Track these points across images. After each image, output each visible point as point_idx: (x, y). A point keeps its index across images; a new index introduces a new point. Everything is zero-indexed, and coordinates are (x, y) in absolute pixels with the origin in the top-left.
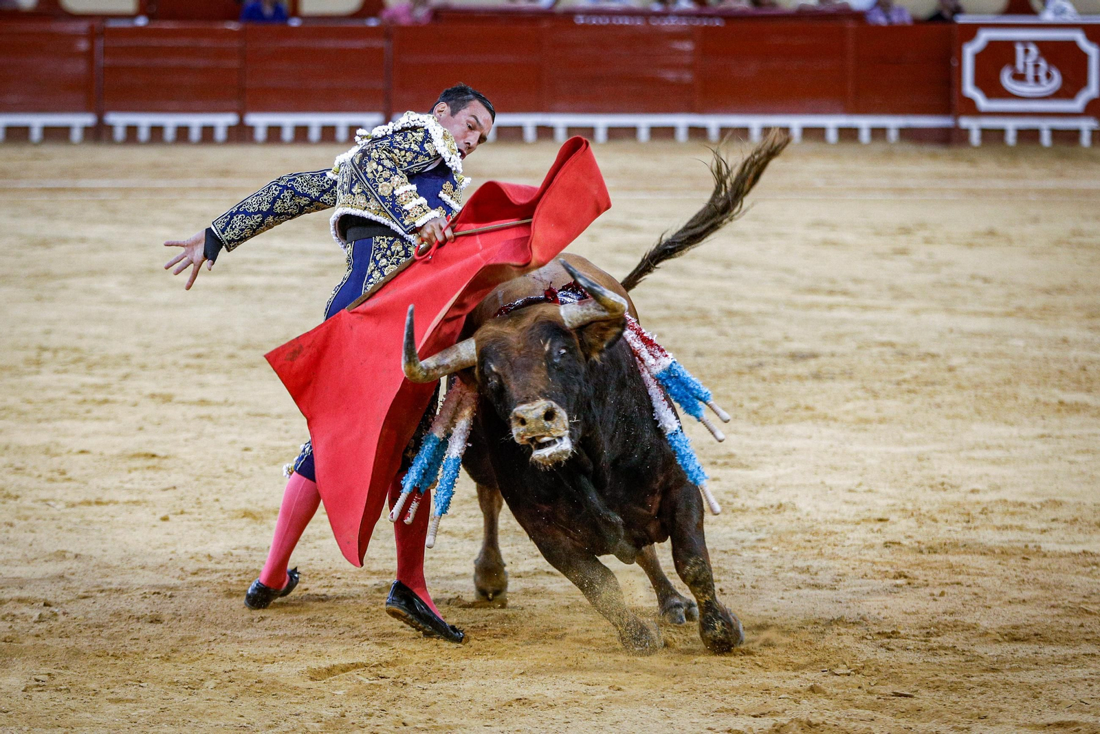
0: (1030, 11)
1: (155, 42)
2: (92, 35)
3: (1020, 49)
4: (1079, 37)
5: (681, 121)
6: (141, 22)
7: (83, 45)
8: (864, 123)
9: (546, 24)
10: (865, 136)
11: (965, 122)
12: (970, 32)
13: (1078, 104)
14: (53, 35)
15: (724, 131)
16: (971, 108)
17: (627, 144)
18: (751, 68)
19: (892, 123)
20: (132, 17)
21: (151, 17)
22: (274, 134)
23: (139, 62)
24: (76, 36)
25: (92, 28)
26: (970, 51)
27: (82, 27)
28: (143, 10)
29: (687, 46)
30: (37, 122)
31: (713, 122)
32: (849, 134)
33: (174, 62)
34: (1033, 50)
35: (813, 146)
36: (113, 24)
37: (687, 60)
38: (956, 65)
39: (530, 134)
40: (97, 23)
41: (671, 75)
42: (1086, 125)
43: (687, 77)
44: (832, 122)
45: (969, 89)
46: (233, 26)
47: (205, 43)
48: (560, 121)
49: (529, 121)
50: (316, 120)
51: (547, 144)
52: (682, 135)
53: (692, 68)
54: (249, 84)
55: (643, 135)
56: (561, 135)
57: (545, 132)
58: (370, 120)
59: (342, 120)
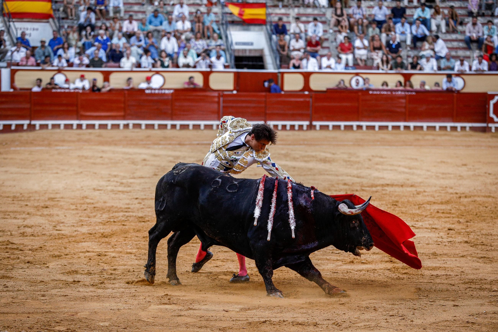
1: (239, 99)
2: (219, 97)
5: (402, 124)
6: (235, 92)
7: (216, 100)
8: (459, 125)
9: (360, 94)
10: (459, 129)
11: (490, 125)
12: (492, 97)
14: (207, 96)
15: (415, 127)
16: (492, 121)
17: (385, 131)
18: (423, 108)
19: (468, 125)
20: (232, 91)
21: (238, 91)
22: (276, 127)
23: (234, 105)
24: (214, 97)
25: (219, 94)
26: (492, 103)
27: (216, 94)
28: (235, 89)
29: (403, 101)
30: (202, 123)
31: (412, 124)
32: (454, 129)
33: (244, 105)
35: (443, 132)
36: (226, 93)
37: (404, 105)
38: (487, 107)
39: (355, 128)
40: (221, 93)
41: (399, 110)
43: (403, 110)
44: (449, 125)
45: (492, 115)
46: (264, 94)
47: (254, 99)
48: (364, 124)
49: (355, 124)
50: (288, 123)
51: (360, 131)
52: (402, 128)
53: (405, 107)
54: (268, 112)
55: (390, 128)
56: (364, 128)
57: (360, 127)
58: (305, 123)
59: (297, 123)
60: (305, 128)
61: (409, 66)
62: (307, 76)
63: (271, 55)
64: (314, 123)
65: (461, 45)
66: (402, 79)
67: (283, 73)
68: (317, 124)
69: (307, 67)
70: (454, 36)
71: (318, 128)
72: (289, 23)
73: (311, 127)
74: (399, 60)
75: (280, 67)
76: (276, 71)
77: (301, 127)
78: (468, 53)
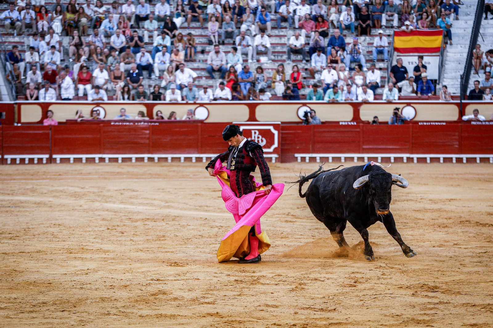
0: (256, 121)
3: (253, 132)
4: (271, 128)
5: (146, 156)
8: (203, 156)
9: (102, 125)
10: (204, 160)
13: (271, 150)
15: (159, 159)
17: (129, 163)
18: (167, 139)
19: (212, 156)
22: (13, 161)
29: (148, 132)
31: (156, 156)
32: (199, 160)
34: (257, 132)
35: (188, 164)
37: (147, 136)
39: (97, 161)
41: (142, 141)
42: (274, 156)
43: (147, 141)
44: (194, 156)
48: (107, 156)
49: (97, 156)
50: (27, 157)
51: (102, 164)
52: (146, 160)
53: (149, 138)
54: (4, 145)
55: (134, 160)
56: (107, 161)
57: (102, 160)
58: (45, 157)
59: (36, 157)
60: (44, 161)
61: (151, 96)
62: (45, 107)
63: (5, 85)
64: (54, 156)
65: (204, 73)
66: (144, 109)
67: (20, 104)
68: (58, 157)
69: (45, 98)
70: (195, 65)
71: (58, 161)
72: (24, 51)
73: (51, 160)
74: (141, 89)
75: (17, 98)
76: (13, 102)
77: (40, 161)
78: (210, 82)
